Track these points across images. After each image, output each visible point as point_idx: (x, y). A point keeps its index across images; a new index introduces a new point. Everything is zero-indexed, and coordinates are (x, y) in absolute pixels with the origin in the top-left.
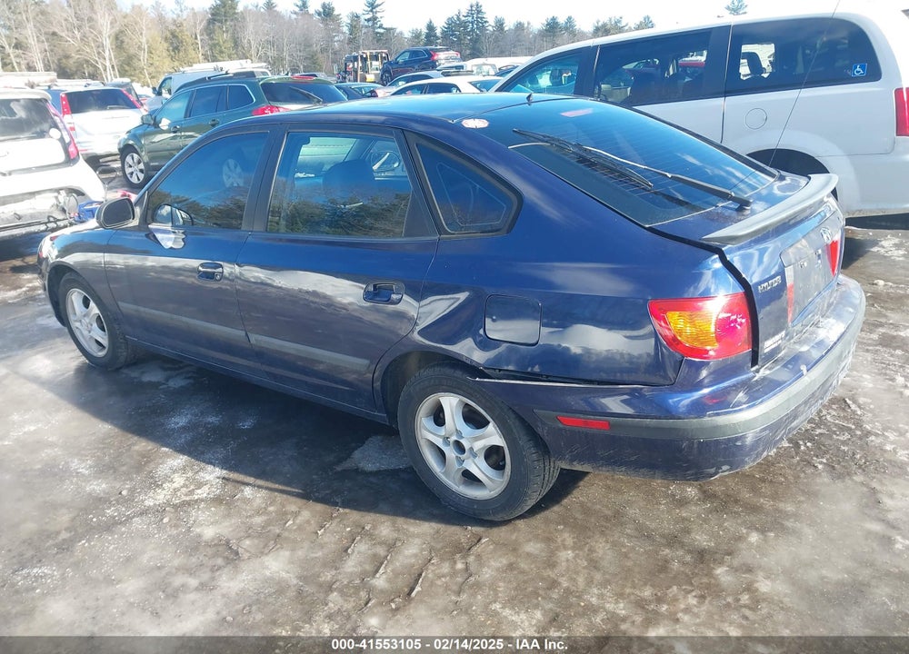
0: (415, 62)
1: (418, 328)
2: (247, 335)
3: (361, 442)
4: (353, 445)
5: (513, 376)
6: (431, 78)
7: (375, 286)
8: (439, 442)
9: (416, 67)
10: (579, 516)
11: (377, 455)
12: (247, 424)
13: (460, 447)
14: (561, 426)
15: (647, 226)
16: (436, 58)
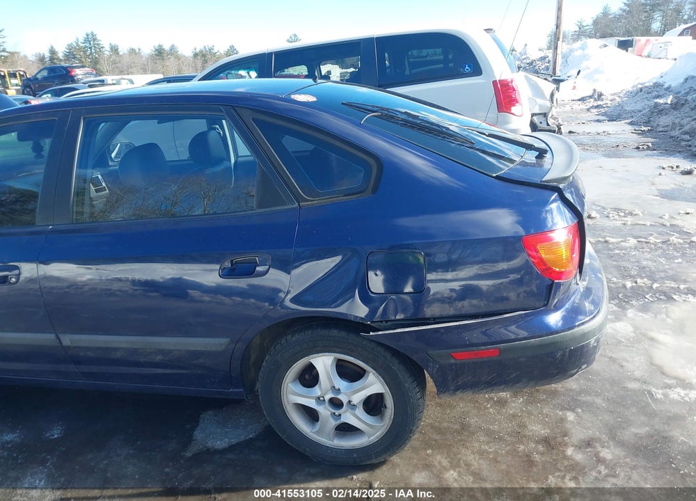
0: (54, 78)
1: (290, 297)
2: (58, 338)
3: (195, 422)
4: (188, 426)
5: (401, 324)
6: (78, 90)
7: (232, 261)
8: (311, 403)
9: (56, 82)
10: (437, 437)
11: (219, 430)
12: (56, 433)
13: (336, 404)
14: (453, 361)
15: (494, 175)
16: (73, 74)
